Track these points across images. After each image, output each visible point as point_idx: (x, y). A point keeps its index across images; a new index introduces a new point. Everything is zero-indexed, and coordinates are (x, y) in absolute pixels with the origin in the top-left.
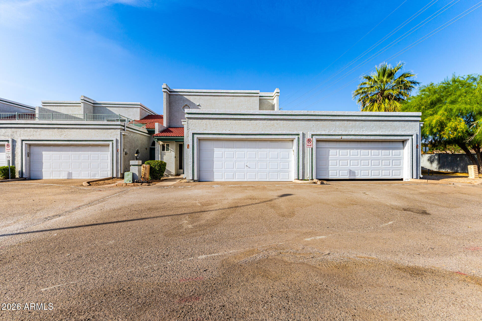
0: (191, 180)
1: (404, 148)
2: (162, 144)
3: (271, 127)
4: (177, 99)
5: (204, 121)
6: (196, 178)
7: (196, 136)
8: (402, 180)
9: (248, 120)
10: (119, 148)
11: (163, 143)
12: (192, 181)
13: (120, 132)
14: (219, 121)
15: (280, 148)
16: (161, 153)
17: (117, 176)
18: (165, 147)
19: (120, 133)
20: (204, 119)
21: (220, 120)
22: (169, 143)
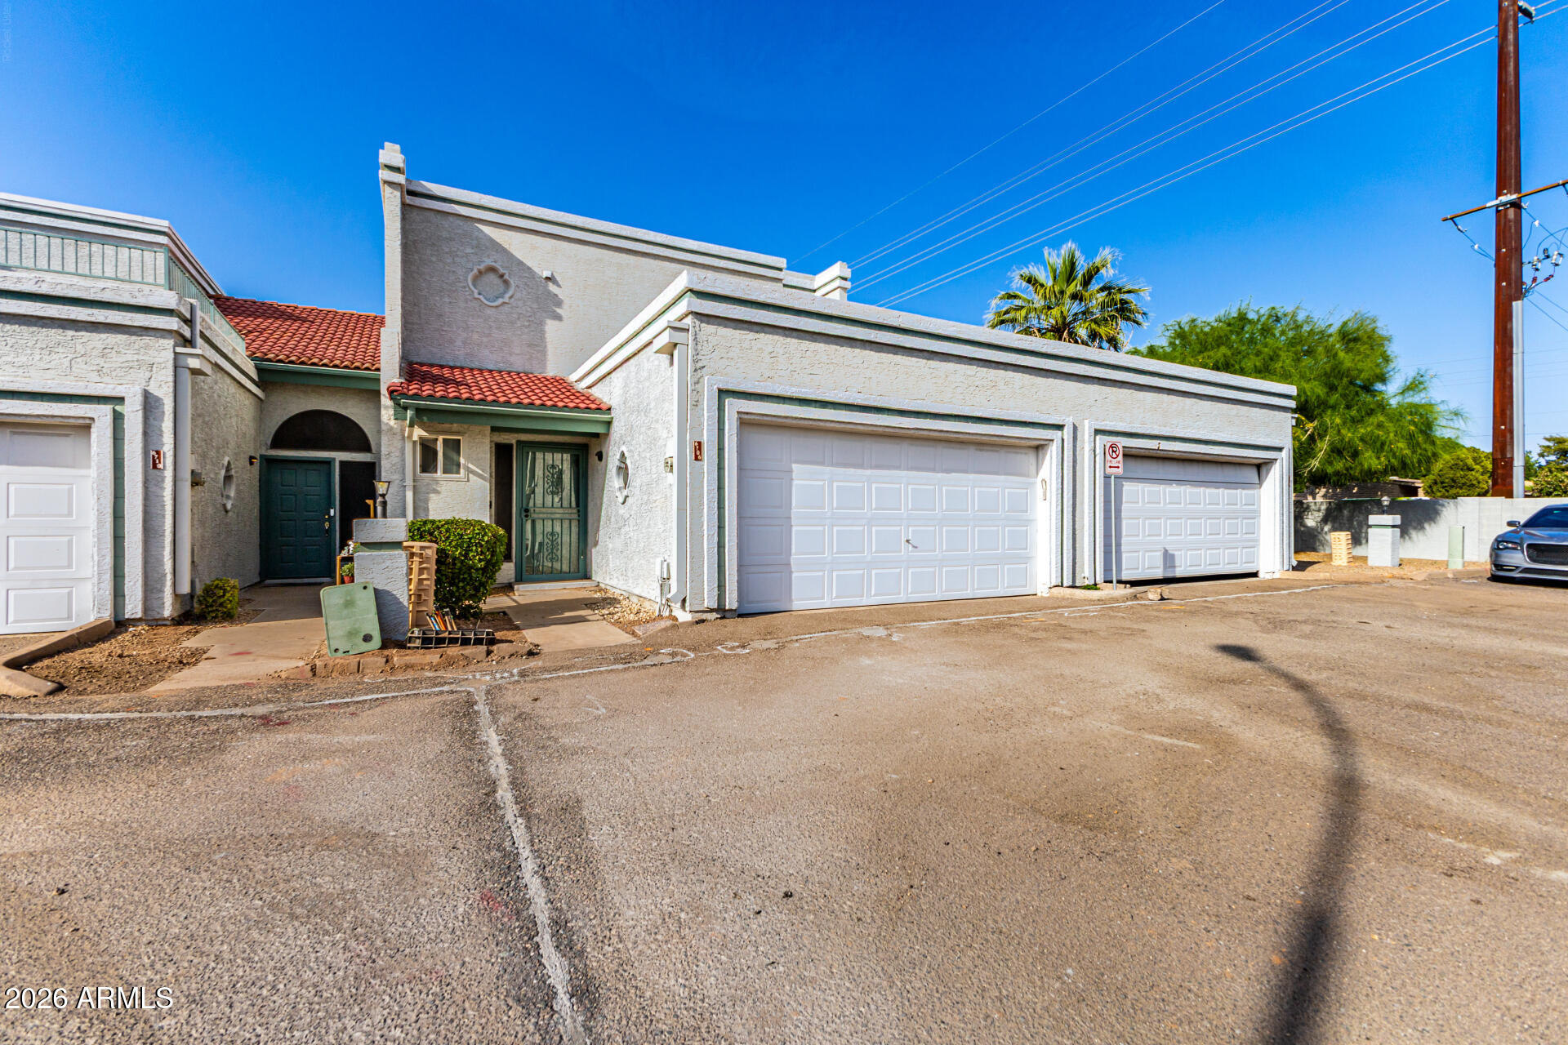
0: (711, 611)
1: (1260, 484)
2: (421, 438)
3: (989, 392)
4: (445, 234)
5: (765, 339)
6: (731, 602)
7: (733, 406)
8: (1255, 575)
9: (920, 354)
10: (167, 448)
11: (424, 434)
12: (714, 615)
13: (172, 356)
14: (820, 347)
15: (1005, 474)
16: (414, 481)
17: (146, 610)
18: (435, 453)
19: (175, 359)
20: (766, 329)
21: (826, 343)
22: (458, 433)
